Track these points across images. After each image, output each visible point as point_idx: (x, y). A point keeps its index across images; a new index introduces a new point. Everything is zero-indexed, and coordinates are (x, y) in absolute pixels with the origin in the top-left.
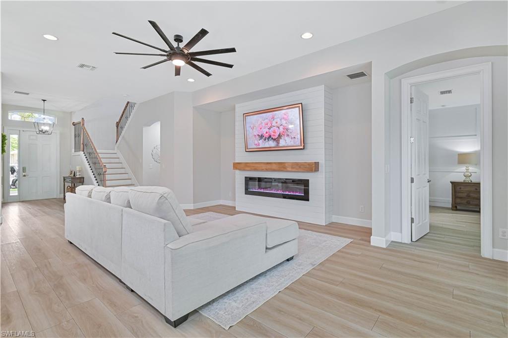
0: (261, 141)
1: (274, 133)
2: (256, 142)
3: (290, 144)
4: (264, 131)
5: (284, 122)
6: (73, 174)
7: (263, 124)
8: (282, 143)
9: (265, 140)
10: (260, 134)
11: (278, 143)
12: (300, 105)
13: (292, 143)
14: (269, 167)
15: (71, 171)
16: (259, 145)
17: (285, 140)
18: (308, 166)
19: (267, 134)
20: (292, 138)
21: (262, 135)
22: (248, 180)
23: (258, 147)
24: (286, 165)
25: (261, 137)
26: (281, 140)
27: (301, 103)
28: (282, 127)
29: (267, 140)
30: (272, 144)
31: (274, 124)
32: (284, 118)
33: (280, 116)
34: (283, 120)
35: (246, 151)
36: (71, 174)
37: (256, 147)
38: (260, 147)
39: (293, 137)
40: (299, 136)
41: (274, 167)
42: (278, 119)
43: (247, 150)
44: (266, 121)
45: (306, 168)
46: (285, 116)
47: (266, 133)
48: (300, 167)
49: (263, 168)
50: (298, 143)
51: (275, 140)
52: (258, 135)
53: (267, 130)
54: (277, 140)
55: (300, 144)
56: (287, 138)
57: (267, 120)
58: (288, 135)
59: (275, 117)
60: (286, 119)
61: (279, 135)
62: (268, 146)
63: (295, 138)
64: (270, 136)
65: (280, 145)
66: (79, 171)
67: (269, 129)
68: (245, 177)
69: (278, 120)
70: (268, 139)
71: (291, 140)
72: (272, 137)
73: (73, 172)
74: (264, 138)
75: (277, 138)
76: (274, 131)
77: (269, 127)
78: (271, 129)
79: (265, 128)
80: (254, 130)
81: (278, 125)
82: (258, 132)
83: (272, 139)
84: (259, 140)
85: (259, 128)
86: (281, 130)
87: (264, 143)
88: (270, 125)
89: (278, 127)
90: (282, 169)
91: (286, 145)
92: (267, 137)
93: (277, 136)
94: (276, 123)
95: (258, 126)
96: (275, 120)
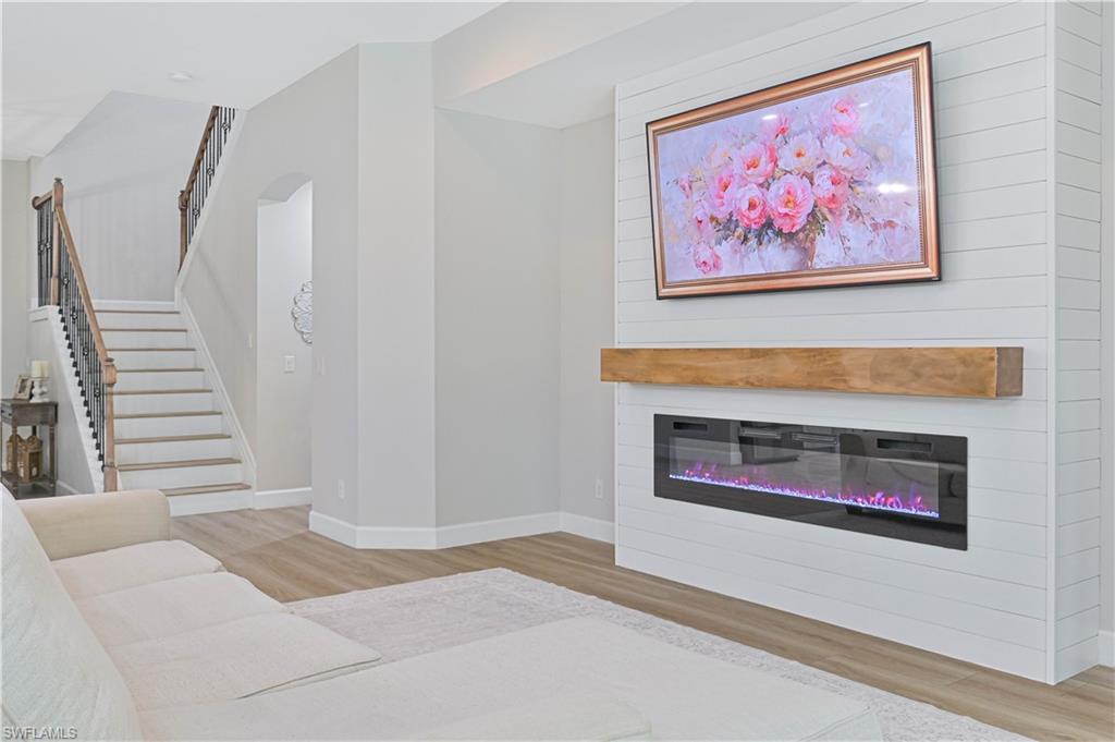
0: (724, 249)
1: (786, 204)
2: (705, 255)
3: (865, 259)
4: (742, 196)
5: (835, 149)
6: (27, 390)
7: (737, 167)
8: (827, 252)
9: (746, 239)
10: (722, 215)
11: (807, 252)
12: (921, 54)
13: (878, 251)
14: (760, 369)
15: (23, 381)
16: (716, 266)
17: (843, 238)
18: (960, 369)
19: (754, 214)
20: (875, 227)
21: (729, 220)
22: (670, 429)
23: (713, 275)
24: (845, 360)
25: (726, 226)
26: (820, 239)
27: (928, 44)
28: (827, 172)
29: (753, 242)
30: (775, 258)
31: (787, 159)
32: (834, 129)
33: (815, 119)
34: (830, 138)
35: (659, 298)
36: (22, 389)
37: (701, 276)
38: (723, 274)
39: (879, 220)
40: (914, 214)
41: (787, 368)
42: (809, 137)
43: (664, 292)
44: (749, 150)
45: (950, 377)
46: (841, 119)
47: (752, 206)
48: (917, 375)
49: (737, 376)
50: (909, 249)
51: (791, 237)
52: (713, 219)
53: (753, 192)
54: (799, 239)
55: (918, 257)
56: (848, 228)
57: (753, 145)
58: (856, 214)
59: (794, 127)
60: (844, 135)
61: (812, 214)
62: (762, 271)
63: (890, 224)
64: (769, 224)
65: (819, 263)
66: (43, 380)
67: (765, 186)
68: (655, 415)
69: (809, 141)
70: (760, 234)
71: (870, 236)
72: (778, 223)
73: (29, 384)
74: (740, 230)
75: (803, 229)
76: (790, 198)
77: (761, 180)
78: (773, 187)
79: (744, 182)
80: (696, 197)
81: (807, 163)
82: (713, 206)
83: (779, 233)
84: (720, 244)
85: (715, 187)
86: (824, 187)
87: (742, 257)
88: (770, 167)
89: (805, 174)
90: (826, 382)
91: (847, 263)
92: (754, 227)
93: (801, 220)
94: (799, 155)
95: (713, 178)
96: (792, 142)
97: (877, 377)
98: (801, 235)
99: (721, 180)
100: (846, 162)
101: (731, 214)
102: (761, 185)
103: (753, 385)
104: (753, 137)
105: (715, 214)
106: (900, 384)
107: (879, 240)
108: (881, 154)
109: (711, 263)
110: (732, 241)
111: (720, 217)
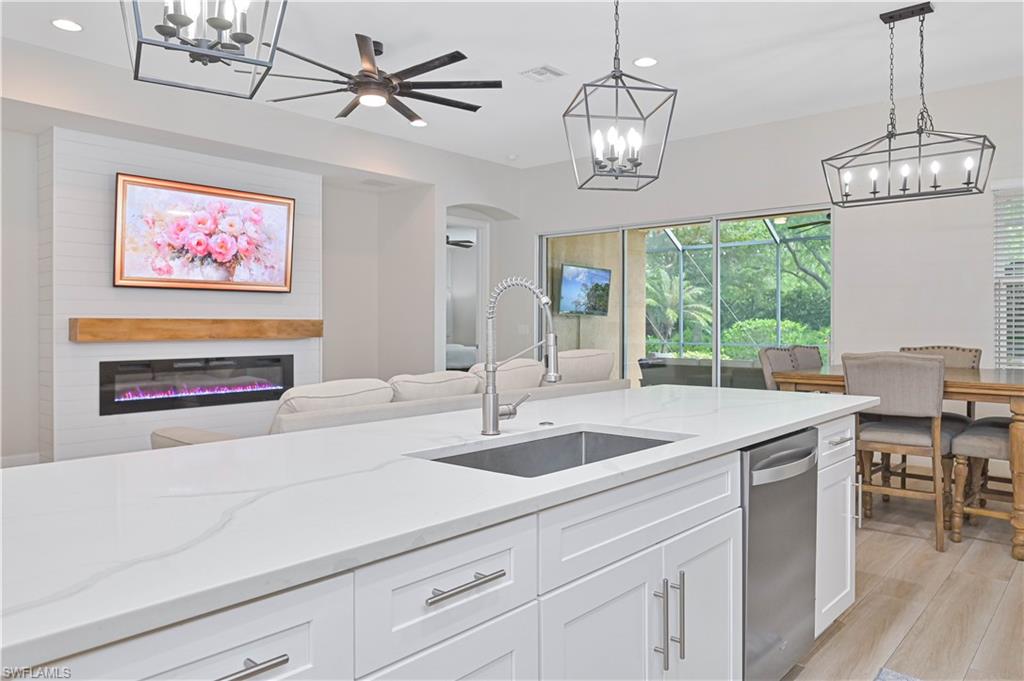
0: (176, 264)
1: (221, 247)
2: (160, 263)
3: (259, 280)
4: (193, 238)
5: (251, 229)
8: (241, 274)
9: (193, 260)
10: (178, 244)
11: (231, 273)
12: (291, 202)
13: (266, 278)
17: (250, 270)
19: (200, 248)
20: (266, 267)
21: (183, 248)
23: (165, 277)
25: (182, 250)
26: (238, 267)
27: (294, 199)
28: (244, 238)
29: (197, 262)
30: (210, 273)
31: (223, 225)
32: (252, 220)
33: (241, 212)
34: (248, 223)
35: (115, 286)
38: (173, 277)
39: (268, 264)
40: (283, 264)
42: (237, 219)
43: (119, 282)
44: (201, 214)
45: (308, 330)
46: (255, 216)
47: (199, 244)
48: (296, 330)
50: (279, 279)
51: (222, 264)
52: (169, 245)
53: (202, 238)
55: (283, 282)
56: (253, 265)
57: (203, 212)
58: (257, 260)
59: (229, 211)
60: (255, 222)
61: (235, 255)
62: (200, 278)
63: (273, 267)
64: (209, 255)
65: (236, 279)
67: (210, 235)
68: (101, 363)
69: (237, 221)
70: (202, 260)
71: (263, 270)
72: (214, 257)
74: (189, 255)
75: (230, 262)
76: (223, 244)
77: (207, 232)
78: (214, 237)
79: (195, 230)
80: (157, 230)
81: (236, 230)
82: (170, 238)
83: (215, 261)
84: (173, 259)
85: (172, 228)
86: (243, 243)
87: (189, 270)
88: (213, 227)
89: (233, 236)
90: (255, 335)
91: (251, 281)
92: (199, 255)
93: (229, 257)
94: (231, 226)
95: (173, 223)
96: (227, 218)
97: (280, 331)
98: (228, 265)
99: (178, 225)
100: (255, 236)
101: (184, 246)
102: (206, 235)
103: (213, 338)
104: (204, 208)
105: (172, 243)
106: (289, 334)
107: (267, 273)
108: (272, 236)
109: (165, 269)
110: (182, 259)
111: (175, 245)
